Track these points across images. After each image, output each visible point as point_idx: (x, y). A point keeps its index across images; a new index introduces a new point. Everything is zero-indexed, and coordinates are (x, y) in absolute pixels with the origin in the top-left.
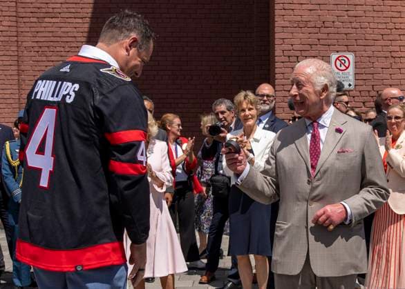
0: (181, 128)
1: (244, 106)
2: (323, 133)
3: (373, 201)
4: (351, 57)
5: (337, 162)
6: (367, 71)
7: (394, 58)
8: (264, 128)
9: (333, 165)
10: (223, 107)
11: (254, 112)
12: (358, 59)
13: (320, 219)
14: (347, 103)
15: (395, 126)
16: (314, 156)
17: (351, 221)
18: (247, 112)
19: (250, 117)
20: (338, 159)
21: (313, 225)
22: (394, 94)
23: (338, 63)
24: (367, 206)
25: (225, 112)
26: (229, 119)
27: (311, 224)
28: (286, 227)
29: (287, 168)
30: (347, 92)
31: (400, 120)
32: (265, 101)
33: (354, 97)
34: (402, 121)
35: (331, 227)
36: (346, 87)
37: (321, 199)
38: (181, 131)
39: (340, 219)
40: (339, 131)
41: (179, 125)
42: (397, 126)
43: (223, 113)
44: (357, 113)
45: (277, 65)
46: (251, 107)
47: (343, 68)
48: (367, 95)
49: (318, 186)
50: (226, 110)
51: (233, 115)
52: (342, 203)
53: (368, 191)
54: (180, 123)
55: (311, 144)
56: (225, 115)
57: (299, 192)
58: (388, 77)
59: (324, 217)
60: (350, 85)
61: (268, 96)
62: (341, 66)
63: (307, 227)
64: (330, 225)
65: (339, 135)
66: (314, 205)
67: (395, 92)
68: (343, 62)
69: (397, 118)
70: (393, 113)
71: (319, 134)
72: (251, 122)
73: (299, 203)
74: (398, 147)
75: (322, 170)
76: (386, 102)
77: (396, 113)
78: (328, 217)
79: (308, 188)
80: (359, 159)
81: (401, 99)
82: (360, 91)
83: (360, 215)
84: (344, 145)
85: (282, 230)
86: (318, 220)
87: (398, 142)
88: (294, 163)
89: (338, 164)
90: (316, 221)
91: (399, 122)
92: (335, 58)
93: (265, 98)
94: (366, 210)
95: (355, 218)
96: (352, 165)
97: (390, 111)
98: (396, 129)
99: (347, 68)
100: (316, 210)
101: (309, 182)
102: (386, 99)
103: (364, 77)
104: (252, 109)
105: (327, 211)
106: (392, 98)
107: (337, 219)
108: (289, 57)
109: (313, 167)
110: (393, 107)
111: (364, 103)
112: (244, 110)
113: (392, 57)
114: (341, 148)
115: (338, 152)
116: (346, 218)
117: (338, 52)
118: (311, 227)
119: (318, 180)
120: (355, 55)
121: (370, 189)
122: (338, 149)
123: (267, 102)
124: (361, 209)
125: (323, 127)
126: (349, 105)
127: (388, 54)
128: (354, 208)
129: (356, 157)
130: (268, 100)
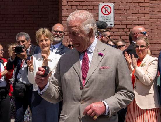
0: (3, 52)
1: (43, 38)
2: (90, 57)
3: (124, 100)
4: (112, 6)
5: (99, 75)
6: (123, 15)
7: (141, 6)
8: (56, 53)
9: (97, 77)
10: (23, 38)
11: (48, 42)
12: (117, 7)
13: (88, 112)
14: (109, 36)
15: (140, 52)
16: (84, 72)
17: (109, 113)
18: (44, 42)
19: (46, 45)
20: (100, 73)
21: (84, 116)
22: (140, 31)
23: (104, 10)
24: (119, 103)
25: (24, 41)
26: (26, 46)
27: (82, 116)
28: (66, 118)
29: (67, 79)
30: (109, 29)
31: (144, 48)
32: (58, 35)
33: (114, 32)
34: (145, 48)
35: (96, 117)
36: (109, 25)
37: (89, 99)
38: (3, 54)
39: (101, 112)
40: (101, 55)
41: (2, 50)
42: (142, 52)
43: (23, 41)
44: (114, 43)
45: (63, 11)
46: (47, 38)
47: (107, 13)
48: (123, 31)
49: (87, 91)
50: (25, 40)
51: (29, 43)
52: (103, 101)
53: (120, 94)
54: (2, 49)
55: (82, 64)
56: (24, 43)
57: (74, 95)
58: (136, 19)
59: (90, 111)
60: (111, 24)
61: (60, 32)
62: (105, 12)
63: (80, 118)
64: (95, 116)
65: (101, 58)
66: (85, 104)
67: (141, 29)
68: (107, 9)
69: (142, 46)
70: (139, 44)
71: (88, 57)
72: (46, 49)
73: (75, 102)
74: (143, 65)
75: (90, 80)
76: (134, 36)
77: (141, 43)
78: (93, 111)
79: (80, 92)
80: (114, 73)
81: (144, 34)
82: (118, 29)
83: (115, 109)
84: (104, 64)
85: (63, 120)
86: (87, 113)
87: (143, 62)
88: (71, 76)
89: (100, 77)
90: (86, 113)
91: (143, 49)
92: (102, 7)
93: (58, 33)
94: (119, 106)
95: (111, 111)
96: (109, 77)
97: (138, 42)
98: (141, 54)
99: (109, 13)
100: (86, 106)
101: (81, 89)
102: (135, 34)
103: (121, 19)
104: (48, 40)
105: (93, 106)
106: (138, 33)
107: (99, 112)
108: (71, 6)
109: (84, 79)
110: (139, 39)
111: (120, 36)
112: (42, 41)
113: (139, 6)
114: (102, 66)
115: (100, 69)
116: (105, 112)
117: (103, 2)
118: (82, 117)
119: (87, 87)
120: (115, 5)
121: (121, 93)
122: (100, 67)
123: (60, 36)
124: (115, 105)
125: (90, 53)
126: (110, 38)
127: (136, 4)
128: (111, 105)
129: (112, 71)
130: (60, 35)
